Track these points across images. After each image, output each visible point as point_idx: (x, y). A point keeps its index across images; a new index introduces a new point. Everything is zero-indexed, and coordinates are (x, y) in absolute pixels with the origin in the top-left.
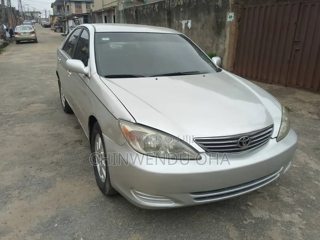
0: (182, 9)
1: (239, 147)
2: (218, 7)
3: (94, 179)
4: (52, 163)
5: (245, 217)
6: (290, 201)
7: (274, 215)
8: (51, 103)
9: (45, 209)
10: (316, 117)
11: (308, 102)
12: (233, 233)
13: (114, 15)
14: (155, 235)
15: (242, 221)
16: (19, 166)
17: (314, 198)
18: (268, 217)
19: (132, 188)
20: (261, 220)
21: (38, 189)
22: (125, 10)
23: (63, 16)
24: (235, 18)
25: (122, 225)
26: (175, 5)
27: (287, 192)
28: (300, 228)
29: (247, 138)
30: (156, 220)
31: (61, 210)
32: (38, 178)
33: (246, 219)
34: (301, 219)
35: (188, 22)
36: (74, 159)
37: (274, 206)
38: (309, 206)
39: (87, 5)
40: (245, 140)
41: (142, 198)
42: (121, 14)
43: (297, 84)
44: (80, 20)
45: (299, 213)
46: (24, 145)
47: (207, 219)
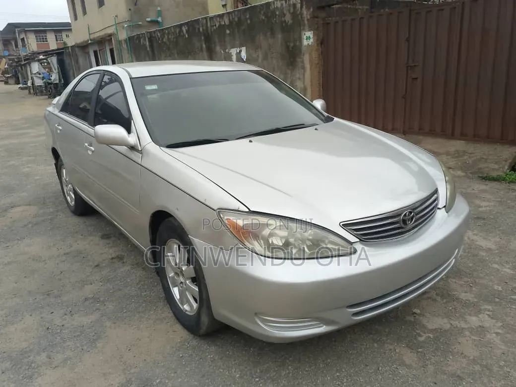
0: (228, 32)
1: (402, 228)
2: (286, 24)
3: (168, 313)
4: (86, 299)
5: (417, 331)
6: (470, 299)
7: (455, 321)
8: (44, 203)
9: (104, 374)
10: (459, 173)
11: (443, 154)
12: (409, 357)
13: (111, 47)
14: (297, 382)
15: (416, 338)
16: (30, 314)
17: (500, 288)
18: (449, 326)
19: (256, 314)
20: (440, 333)
21: (78, 345)
22: (131, 39)
23: (16, 57)
24: (316, 38)
25: (241, 377)
26: (216, 25)
27: (461, 286)
28: (497, 334)
29: (411, 213)
30: (290, 359)
31: (132, 371)
32: (72, 327)
33: (419, 333)
34: (494, 321)
35: (240, 51)
36: (121, 288)
37: (450, 308)
38: (497, 300)
39: (56, 36)
40: (409, 215)
41: (275, 326)
42: (124, 46)
43: (420, 130)
44: (51, 61)
45: (488, 313)
46: (25, 277)
47: (365, 344)
